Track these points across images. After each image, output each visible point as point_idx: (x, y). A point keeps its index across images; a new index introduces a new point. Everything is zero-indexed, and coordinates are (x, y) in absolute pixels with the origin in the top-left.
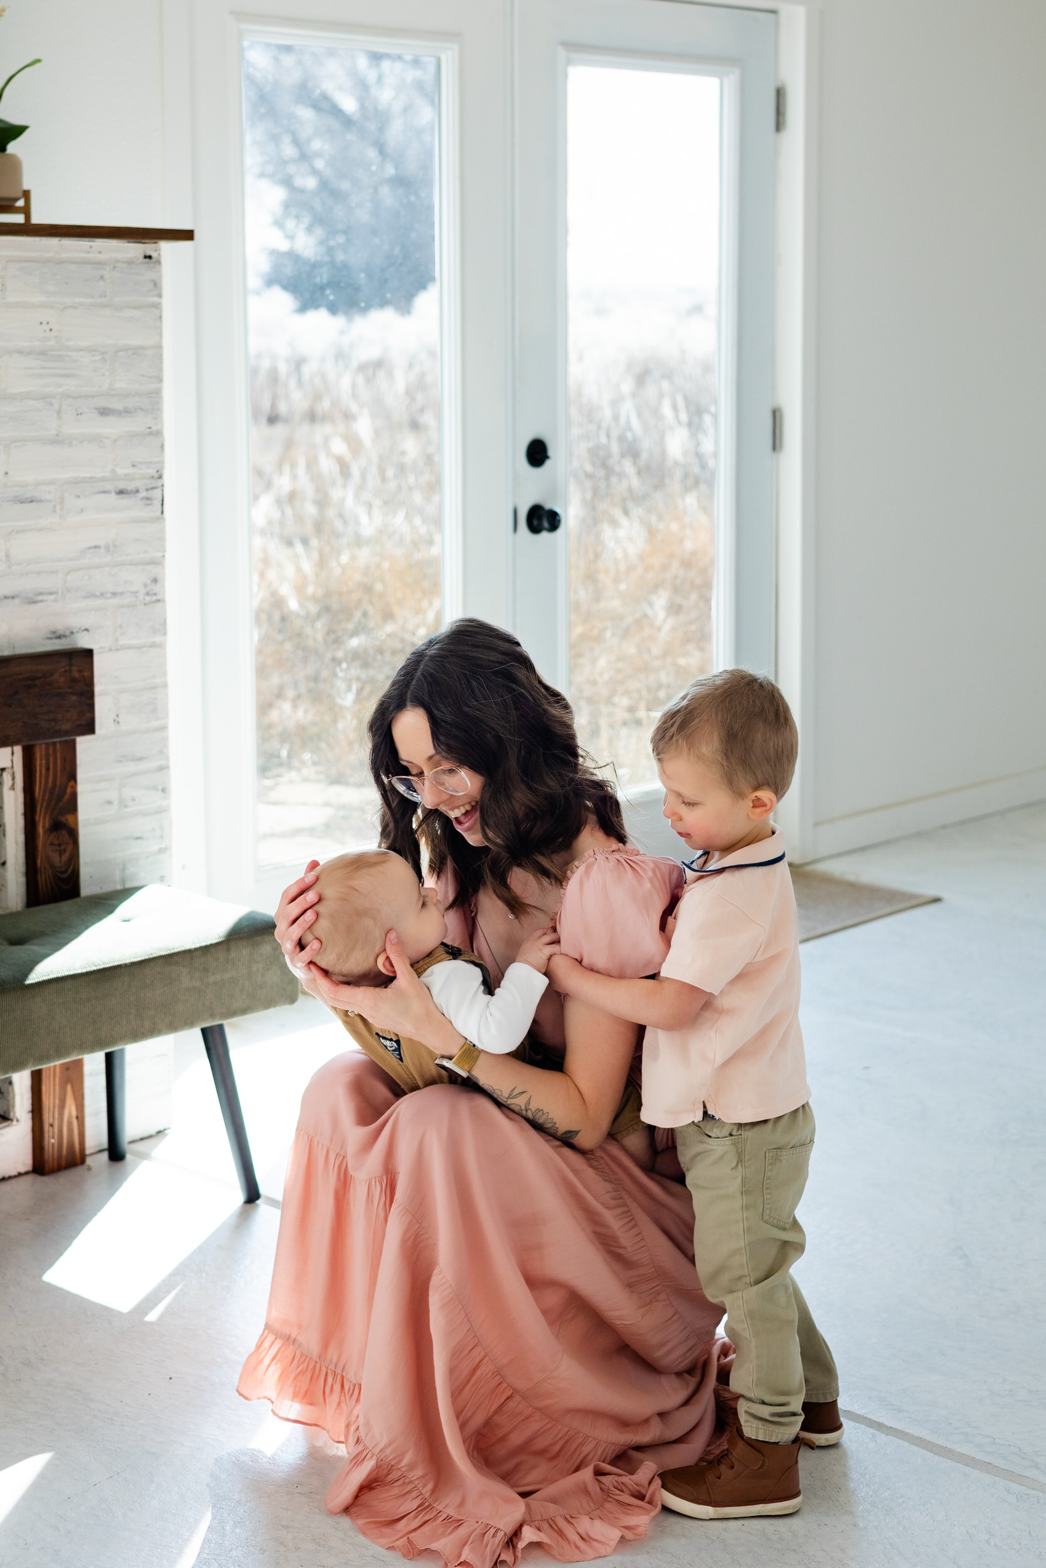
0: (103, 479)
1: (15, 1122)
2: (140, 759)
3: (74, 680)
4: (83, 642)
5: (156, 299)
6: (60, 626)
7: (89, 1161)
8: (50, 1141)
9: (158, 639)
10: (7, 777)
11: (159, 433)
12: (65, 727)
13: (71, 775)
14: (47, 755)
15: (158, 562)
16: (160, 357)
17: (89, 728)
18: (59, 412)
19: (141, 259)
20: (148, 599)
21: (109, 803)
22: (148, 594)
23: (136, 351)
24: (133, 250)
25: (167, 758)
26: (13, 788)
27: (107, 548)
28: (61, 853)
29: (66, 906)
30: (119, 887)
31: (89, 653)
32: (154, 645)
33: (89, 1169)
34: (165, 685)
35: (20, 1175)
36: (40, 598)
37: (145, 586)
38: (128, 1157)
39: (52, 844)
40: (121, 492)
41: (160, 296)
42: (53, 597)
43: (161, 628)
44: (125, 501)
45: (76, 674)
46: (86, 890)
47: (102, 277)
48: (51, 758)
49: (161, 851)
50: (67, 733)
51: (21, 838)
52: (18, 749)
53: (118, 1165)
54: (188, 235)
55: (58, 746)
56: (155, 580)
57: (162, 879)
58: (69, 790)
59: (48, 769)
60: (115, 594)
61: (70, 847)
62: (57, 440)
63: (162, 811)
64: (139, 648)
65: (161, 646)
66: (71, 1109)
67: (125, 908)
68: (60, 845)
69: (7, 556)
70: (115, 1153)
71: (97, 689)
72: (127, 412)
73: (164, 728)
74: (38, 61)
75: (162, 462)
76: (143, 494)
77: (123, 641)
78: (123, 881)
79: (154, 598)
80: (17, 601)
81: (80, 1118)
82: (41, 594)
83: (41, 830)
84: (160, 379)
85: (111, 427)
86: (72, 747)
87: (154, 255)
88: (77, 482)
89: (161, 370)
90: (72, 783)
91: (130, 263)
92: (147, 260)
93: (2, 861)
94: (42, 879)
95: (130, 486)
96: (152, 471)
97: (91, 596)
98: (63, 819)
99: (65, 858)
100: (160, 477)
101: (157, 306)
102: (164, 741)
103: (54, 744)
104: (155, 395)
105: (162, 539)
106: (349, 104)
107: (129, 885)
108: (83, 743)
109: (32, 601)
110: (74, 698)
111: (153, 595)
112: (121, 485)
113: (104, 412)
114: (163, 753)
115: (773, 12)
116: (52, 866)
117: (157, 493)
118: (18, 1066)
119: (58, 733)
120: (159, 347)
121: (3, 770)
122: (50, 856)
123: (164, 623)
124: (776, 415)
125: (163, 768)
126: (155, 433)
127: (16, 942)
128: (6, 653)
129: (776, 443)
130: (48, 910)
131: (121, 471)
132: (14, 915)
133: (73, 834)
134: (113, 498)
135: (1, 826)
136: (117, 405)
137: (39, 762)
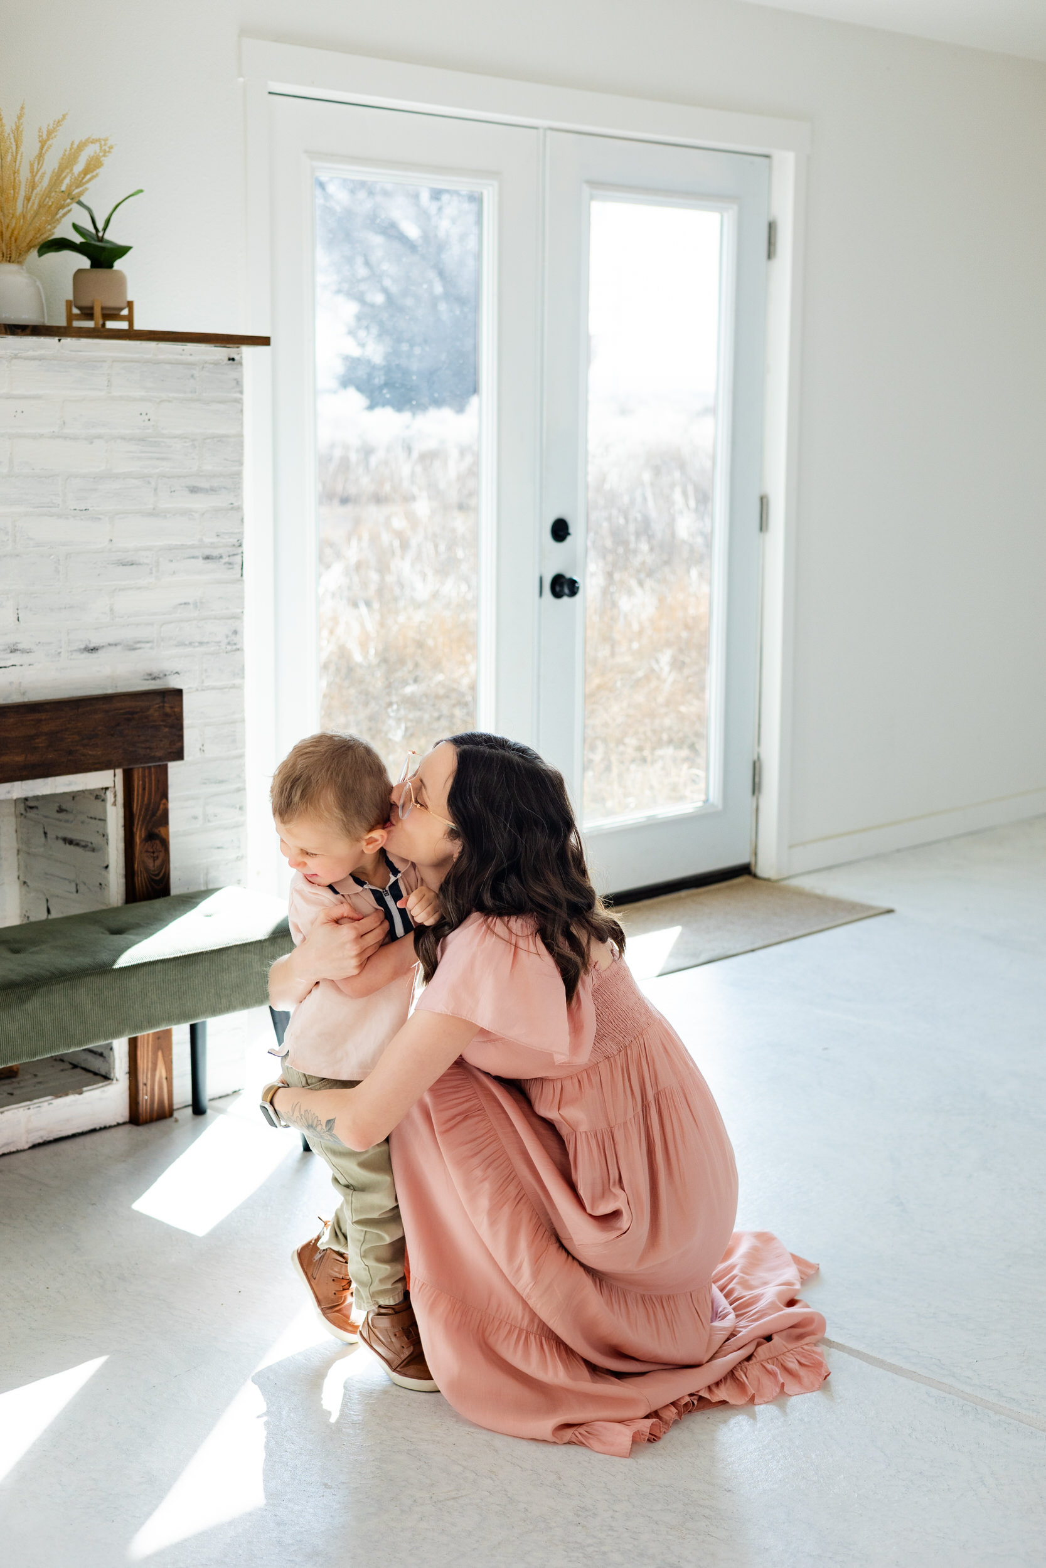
0: (192, 547)
1: (115, 1081)
2: (222, 782)
3: (167, 715)
4: (174, 683)
5: (238, 395)
6: (155, 668)
7: (176, 1114)
8: (144, 1097)
9: (237, 681)
10: (109, 796)
11: (239, 509)
12: (159, 754)
13: (165, 795)
14: (144, 776)
15: (238, 617)
16: (241, 444)
17: (179, 755)
18: (156, 490)
19: (226, 361)
20: (229, 647)
21: (195, 818)
22: (229, 644)
23: (221, 439)
24: (219, 353)
25: (244, 781)
26: (115, 804)
27: (195, 605)
28: (155, 859)
29: (158, 903)
30: (203, 888)
31: (179, 693)
32: (234, 687)
33: (176, 1121)
34: (243, 721)
35: (119, 1125)
36: (138, 646)
37: (227, 636)
38: (209, 1112)
39: (147, 851)
40: (207, 558)
41: (241, 392)
42: (149, 645)
43: (240, 672)
44: (211, 565)
45: (168, 710)
46: (175, 890)
47: (192, 376)
48: (147, 780)
49: (238, 859)
50: (160, 759)
51: (121, 845)
52: (119, 772)
53: (201, 1118)
54: (265, 341)
55: (153, 770)
56: (235, 632)
57: (239, 882)
58: (162, 806)
59: (144, 789)
60: (201, 643)
61: (162, 855)
62: (154, 513)
63: (240, 826)
64: (221, 689)
65: (240, 687)
66: (161, 1071)
67: (205, 905)
68: (153, 853)
69: (111, 610)
70: (198, 1109)
71: (186, 722)
72: (213, 490)
73: (241, 756)
74: (141, 191)
75: (242, 533)
76: (226, 560)
77: (207, 683)
78: (206, 883)
79: (234, 647)
80: (119, 648)
81: (169, 1079)
82: (139, 642)
83: (138, 840)
84: (241, 464)
85: (199, 503)
86: (165, 770)
87: (237, 357)
88: (170, 548)
89: (241, 454)
90: (164, 801)
91: (216, 364)
92: (231, 362)
93: (105, 865)
94: (140, 880)
95: (215, 553)
96: (234, 541)
97: (181, 644)
98: (156, 831)
99: (158, 862)
100: (240, 545)
101: (239, 401)
102: (242, 766)
103: (150, 768)
104: (236, 477)
105: (241, 598)
107: (211, 887)
108: (173, 767)
109: (132, 648)
110: (167, 730)
111: (233, 645)
112: (207, 552)
113: (194, 490)
114: (240, 777)
115: (767, 156)
116: (147, 870)
117: (238, 559)
118: (117, 1034)
119: (153, 759)
120: (241, 435)
121: (107, 789)
122: (145, 862)
123: (243, 669)
124: (763, 501)
125: (240, 790)
126: (236, 509)
127: (118, 932)
128: (110, 691)
129: (763, 525)
130: (144, 908)
131: (207, 540)
132: (116, 910)
133: (165, 844)
134: (200, 562)
135: (104, 835)
136: (205, 484)
137: (137, 783)
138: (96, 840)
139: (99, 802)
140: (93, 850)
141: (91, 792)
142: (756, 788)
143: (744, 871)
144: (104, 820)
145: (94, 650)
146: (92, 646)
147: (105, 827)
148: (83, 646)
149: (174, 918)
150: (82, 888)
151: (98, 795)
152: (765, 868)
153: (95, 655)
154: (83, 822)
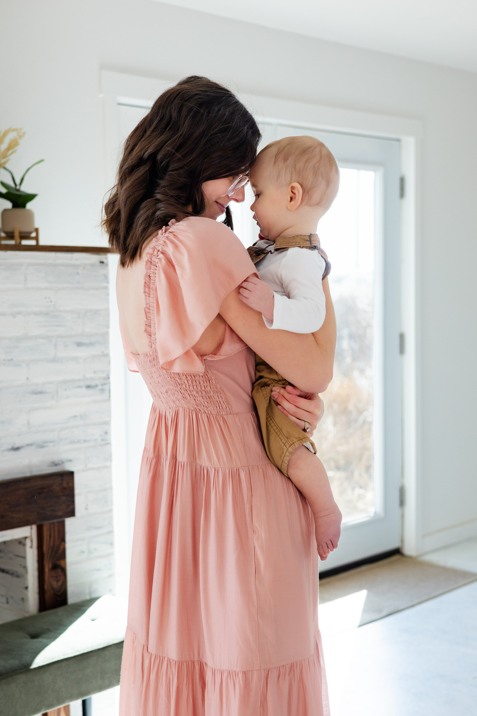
0: (79, 380)
2: (99, 528)
3: (64, 488)
4: (69, 467)
5: (105, 285)
6: (56, 458)
9: (107, 464)
10: (28, 542)
11: (107, 355)
12: (60, 513)
13: (63, 540)
14: (50, 529)
15: (107, 423)
16: (107, 315)
17: (72, 513)
18: (55, 345)
19: (98, 263)
20: (103, 443)
21: (83, 552)
22: (103, 440)
23: (96, 312)
24: (94, 258)
25: (113, 527)
26: (31, 547)
27: (81, 416)
28: (58, 581)
29: (60, 611)
30: (88, 597)
31: (71, 474)
32: (106, 467)
34: (111, 488)
36: (45, 444)
37: (101, 436)
39: (53, 577)
40: (88, 387)
41: (108, 282)
42: (52, 444)
43: (109, 458)
44: (90, 391)
45: (65, 485)
46: (71, 600)
47: (78, 273)
48: (52, 531)
49: (110, 576)
50: (60, 517)
51: (36, 573)
52: (34, 527)
55: (56, 524)
56: (106, 433)
57: (110, 591)
58: (62, 547)
59: (50, 537)
60: (85, 441)
61: (62, 579)
62: (54, 360)
63: (110, 555)
64: (98, 469)
65: (109, 467)
67: (91, 612)
68: (57, 577)
69: (28, 423)
71: (77, 491)
72: (91, 344)
73: (111, 511)
74: (42, 161)
75: (109, 371)
76: (100, 387)
77: (90, 466)
78: (90, 593)
79: (106, 442)
80: (33, 447)
82: (46, 442)
83: (47, 570)
84: (108, 326)
85: (83, 353)
86: (63, 524)
87: (105, 261)
88: (65, 382)
89: (108, 321)
90: (63, 543)
91: (92, 265)
92: (101, 264)
93: (25, 586)
94: (48, 595)
95: (93, 383)
96: (104, 375)
97: (73, 442)
98: (58, 563)
99: (60, 583)
100: (108, 378)
101: (106, 288)
102: (111, 518)
103: (54, 523)
104: (105, 336)
105: (109, 411)
107: (94, 596)
108: (69, 522)
109: (41, 446)
110: (64, 498)
112: (88, 383)
113: (79, 344)
114: (111, 524)
116: (53, 589)
117: (106, 387)
118: (35, 712)
119: (56, 517)
120: (107, 310)
121: (26, 538)
122: (51, 582)
123: (111, 456)
124: (402, 337)
125: (111, 532)
126: (106, 355)
127: (34, 636)
128: (28, 474)
129: (402, 350)
130: (52, 615)
131: (88, 376)
132: (32, 618)
133: (64, 571)
134: (84, 390)
135: (25, 567)
136: (86, 341)
137: (46, 533)
138: (20, 570)
139: (21, 547)
140: (18, 576)
141: (16, 540)
142: (402, 503)
143: (397, 552)
144: (24, 558)
145: (17, 449)
146: (16, 446)
147: (25, 562)
148: (10, 447)
149: (71, 622)
150: (10, 601)
151: (21, 542)
152: (409, 550)
153: (18, 453)
154: (11, 558)
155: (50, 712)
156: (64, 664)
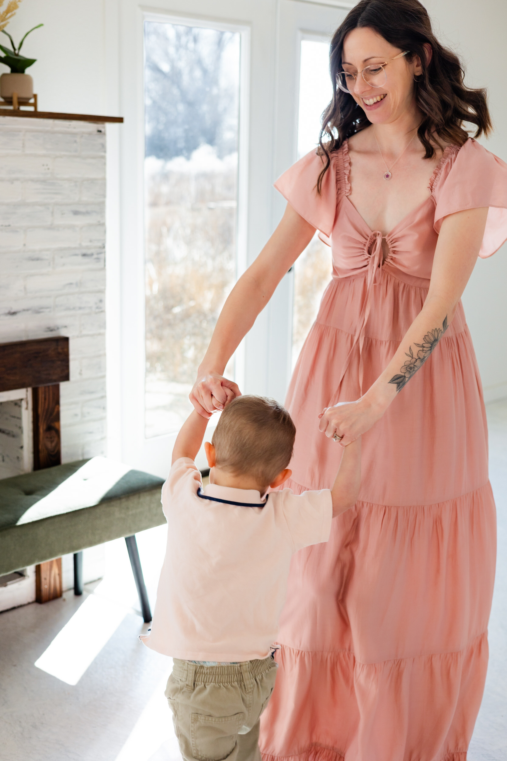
0: (75, 248)
1: (26, 577)
2: (92, 393)
3: (59, 353)
4: (64, 333)
5: (102, 154)
6: (52, 324)
7: (65, 596)
8: (45, 586)
9: (102, 331)
10: (24, 404)
11: (103, 225)
12: (54, 377)
13: (57, 402)
14: (45, 392)
15: (102, 292)
16: (104, 185)
17: (66, 378)
18: (52, 213)
19: (96, 132)
20: (97, 310)
21: (76, 415)
22: (97, 308)
23: (93, 181)
24: (91, 127)
25: (105, 392)
26: (27, 408)
27: (77, 284)
28: (52, 442)
29: (54, 470)
30: (81, 458)
31: (66, 340)
32: (100, 334)
33: (64, 600)
34: (105, 355)
35: (29, 604)
36: (42, 310)
37: (96, 303)
38: (84, 593)
39: (47, 438)
40: (84, 255)
41: (105, 152)
42: (48, 310)
43: (103, 325)
44: (86, 260)
45: (60, 350)
46: (65, 459)
47: (75, 142)
48: (47, 394)
49: (102, 439)
50: (55, 381)
51: (31, 434)
52: (30, 390)
53: (79, 598)
54: (120, 120)
55: (51, 388)
56: (101, 301)
57: (102, 452)
58: (56, 410)
59: (45, 399)
60: (80, 308)
61: (56, 440)
62: (51, 228)
63: (103, 419)
64: (92, 336)
65: (103, 335)
66: (55, 570)
68: (51, 438)
69: (25, 288)
70: (77, 592)
71: (71, 357)
72: (87, 213)
73: (104, 377)
74: (41, 25)
75: (104, 241)
76: (95, 256)
77: (84, 332)
78: (83, 454)
79: (100, 310)
80: (30, 312)
81: (60, 575)
82: (42, 308)
83: (41, 431)
84: (104, 196)
85: (79, 221)
86: (57, 388)
87: (102, 130)
88: (61, 249)
89: (105, 191)
90: (57, 406)
91: (90, 134)
92: (99, 133)
93: (21, 446)
94: (42, 455)
95: (89, 252)
96: (100, 244)
97: (68, 309)
98: (53, 425)
99: (54, 444)
100: (104, 247)
101: (104, 157)
102: (104, 383)
103: (49, 387)
104: (102, 205)
105: (104, 280)
106: (166, 67)
107: (86, 457)
108: (64, 386)
109: (37, 311)
110: (59, 363)
111: (100, 309)
112: (84, 251)
113: (76, 213)
114: (104, 389)
116: (47, 449)
117: (102, 256)
118: (29, 563)
119: (50, 381)
120: (104, 179)
121: (22, 400)
122: (46, 444)
123: (105, 323)
125: (104, 397)
126: (102, 225)
127: (29, 493)
128: (24, 339)
130: (45, 473)
131: (84, 244)
132: (27, 476)
133: (58, 432)
134: (80, 259)
135: (20, 428)
136: (82, 209)
137: (41, 396)
138: (15, 430)
139: (17, 408)
140: (14, 436)
141: (12, 402)
144: (20, 418)
145: (14, 313)
146: (13, 311)
147: (21, 422)
148: (7, 311)
149: (63, 480)
150: (6, 459)
151: (17, 404)
153: (15, 317)
154: (7, 419)
155: (43, 564)
156: (57, 520)
